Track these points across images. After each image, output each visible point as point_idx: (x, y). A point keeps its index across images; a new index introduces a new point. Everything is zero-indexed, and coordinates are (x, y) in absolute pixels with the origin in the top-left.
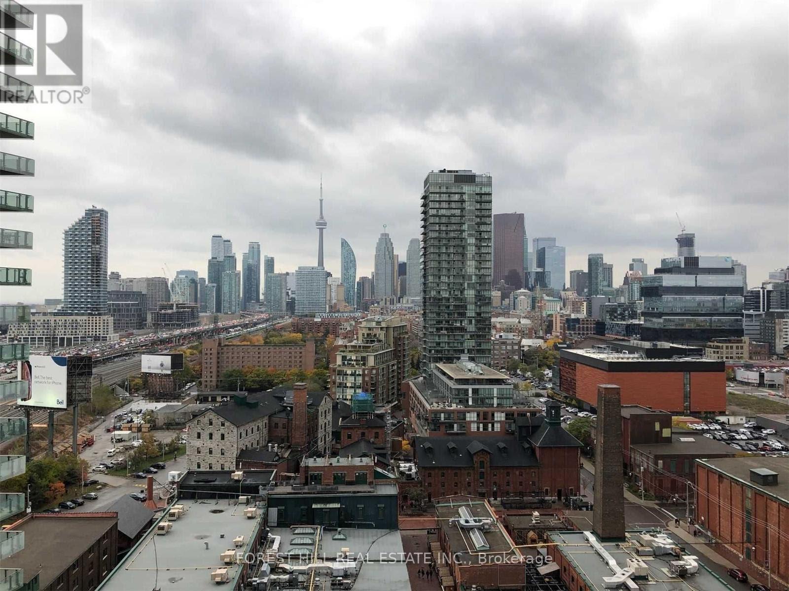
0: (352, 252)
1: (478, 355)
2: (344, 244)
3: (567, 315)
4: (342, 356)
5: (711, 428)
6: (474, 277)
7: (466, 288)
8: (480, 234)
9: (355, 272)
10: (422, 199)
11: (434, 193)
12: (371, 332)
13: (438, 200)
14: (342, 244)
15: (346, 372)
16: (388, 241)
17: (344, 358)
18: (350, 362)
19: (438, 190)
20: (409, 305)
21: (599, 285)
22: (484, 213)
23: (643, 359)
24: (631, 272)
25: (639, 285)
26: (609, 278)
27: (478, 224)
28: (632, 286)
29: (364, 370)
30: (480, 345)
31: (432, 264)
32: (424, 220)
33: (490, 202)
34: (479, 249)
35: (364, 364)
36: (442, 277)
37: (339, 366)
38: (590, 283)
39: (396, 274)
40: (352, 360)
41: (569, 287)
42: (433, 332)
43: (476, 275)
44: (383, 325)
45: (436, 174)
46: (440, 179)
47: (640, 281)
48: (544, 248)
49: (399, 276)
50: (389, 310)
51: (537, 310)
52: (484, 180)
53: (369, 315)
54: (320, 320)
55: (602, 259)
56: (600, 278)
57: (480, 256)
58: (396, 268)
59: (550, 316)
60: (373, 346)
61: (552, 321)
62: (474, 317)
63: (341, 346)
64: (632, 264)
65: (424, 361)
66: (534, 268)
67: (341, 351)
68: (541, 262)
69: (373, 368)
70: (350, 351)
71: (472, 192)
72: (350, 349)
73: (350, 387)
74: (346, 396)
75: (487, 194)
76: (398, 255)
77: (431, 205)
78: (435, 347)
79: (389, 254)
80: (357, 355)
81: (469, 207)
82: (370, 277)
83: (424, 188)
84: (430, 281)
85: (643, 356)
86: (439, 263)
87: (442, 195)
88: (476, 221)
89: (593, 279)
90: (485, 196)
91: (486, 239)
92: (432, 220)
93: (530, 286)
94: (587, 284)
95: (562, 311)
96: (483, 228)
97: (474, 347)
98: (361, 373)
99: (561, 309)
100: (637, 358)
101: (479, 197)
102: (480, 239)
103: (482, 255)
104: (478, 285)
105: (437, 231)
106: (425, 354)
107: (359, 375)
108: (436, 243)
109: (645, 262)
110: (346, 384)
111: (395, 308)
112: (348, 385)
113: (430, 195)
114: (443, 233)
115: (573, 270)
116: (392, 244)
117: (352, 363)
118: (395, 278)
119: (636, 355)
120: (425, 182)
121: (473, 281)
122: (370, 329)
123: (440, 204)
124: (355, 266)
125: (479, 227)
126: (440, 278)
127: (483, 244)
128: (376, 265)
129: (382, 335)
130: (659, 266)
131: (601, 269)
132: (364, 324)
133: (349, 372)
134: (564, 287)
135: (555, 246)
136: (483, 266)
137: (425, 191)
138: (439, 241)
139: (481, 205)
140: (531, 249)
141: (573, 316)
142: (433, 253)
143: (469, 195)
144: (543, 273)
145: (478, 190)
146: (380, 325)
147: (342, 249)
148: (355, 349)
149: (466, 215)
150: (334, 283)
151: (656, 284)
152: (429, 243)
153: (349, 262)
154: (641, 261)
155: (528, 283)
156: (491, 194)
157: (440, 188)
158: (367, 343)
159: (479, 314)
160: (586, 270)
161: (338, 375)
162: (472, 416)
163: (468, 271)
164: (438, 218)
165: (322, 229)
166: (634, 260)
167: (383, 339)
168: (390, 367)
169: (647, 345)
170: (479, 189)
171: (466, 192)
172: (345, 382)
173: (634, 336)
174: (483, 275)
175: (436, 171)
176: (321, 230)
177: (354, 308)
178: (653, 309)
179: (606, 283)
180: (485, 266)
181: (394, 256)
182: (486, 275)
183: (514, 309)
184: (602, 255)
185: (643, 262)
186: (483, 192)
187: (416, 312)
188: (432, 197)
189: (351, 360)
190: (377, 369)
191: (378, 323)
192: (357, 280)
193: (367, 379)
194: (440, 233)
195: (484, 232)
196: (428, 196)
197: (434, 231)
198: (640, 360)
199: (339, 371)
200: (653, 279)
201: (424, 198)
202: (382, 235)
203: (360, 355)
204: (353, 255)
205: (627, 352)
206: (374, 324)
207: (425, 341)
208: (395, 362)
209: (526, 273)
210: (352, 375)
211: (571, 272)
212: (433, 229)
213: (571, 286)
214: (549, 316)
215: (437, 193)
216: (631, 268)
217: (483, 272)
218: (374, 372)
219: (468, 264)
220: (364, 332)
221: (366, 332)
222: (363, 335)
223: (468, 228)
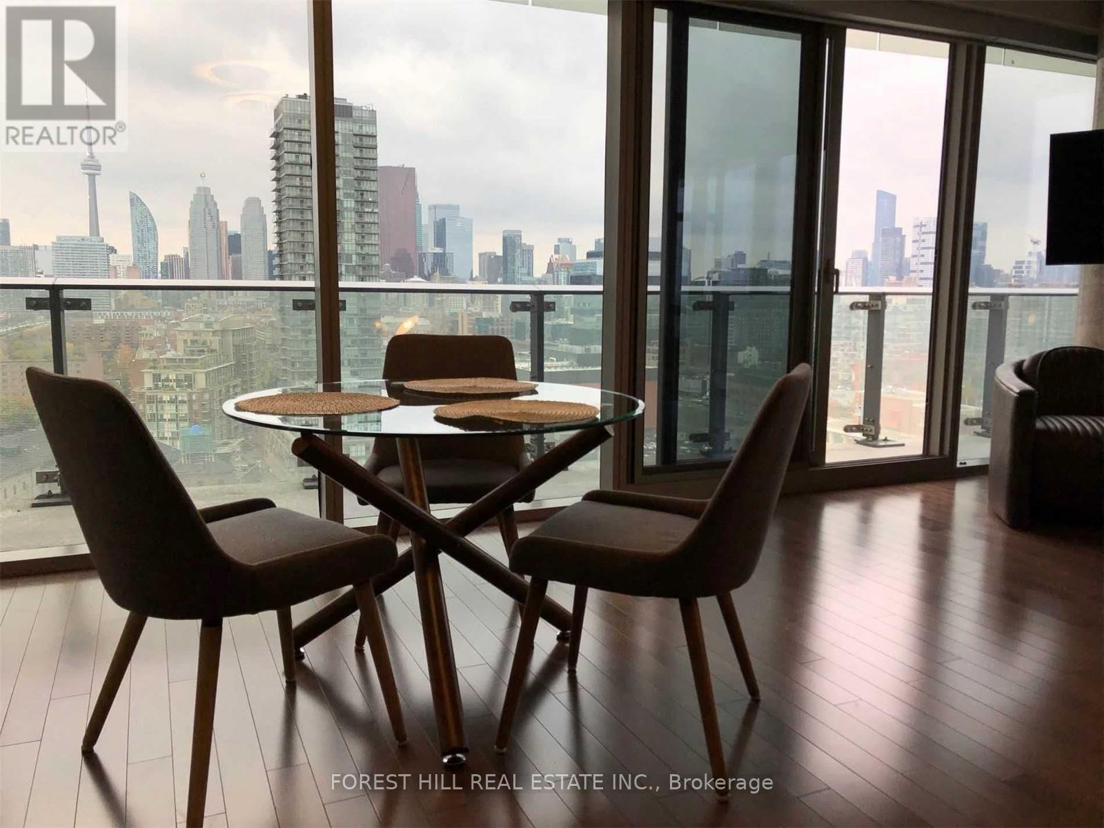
0: (150, 214)
1: (363, 368)
2: (135, 201)
3: (477, 313)
4: (154, 375)
5: (650, 448)
6: (354, 257)
7: (344, 273)
8: (362, 194)
9: (156, 248)
10: (271, 136)
11: (291, 129)
12: (196, 338)
13: (297, 139)
14: (132, 200)
15: (161, 398)
16: (209, 199)
17: (156, 378)
18: (166, 383)
19: (296, 125)
20: (247, 300)
21: (516, 274)
22: (366, 164)
23: (574, 368)
24: (557, 256)
25: (566, 273)
26: (529, 263)
27: (359, 180)
28: (558, 275)
29: (190, 395)
30: (365, 354)
31: (292, 237)
32: (277, 169)
33: (375, 148)
34: (361, 216)
35: (190, 386)
36: (307, 255)
37: (150, 389)
38: (506, 269)
39: (225, 251)
40: (171, 381)
41: (478, 275)
42: (296, 336)
43: (358, 254)
44: (217, 327)
45: (292, 102)
46: (299, 109)
47: (568, 269)
48: (445, 219)
49: (230, 254)
50: (216, 306)
51: (436, 306)
52: (366, 115)
53: (184, 314)
54: (103, 321)
55: (520, 237)
56: (518, 263)
57: (363, 227)
58: (225, 241)
59: (455, 314)
60: (202, 359)
61: (457, 322)
62: (356, 315)
63: (148, 360)
64: (558, 246)
65: (285, 378)
66: (431, 248)
67: (150, 368)
68: (440, 240)
69: (204, 391)
70: (165, 367)
71: (347, 132)
72: (165, 364)
73: (169, 420)
74: (163, 434)
75: (370, 136)
76: (226, 222)
77: (287, 147)
78: (300, 358)
79: (211, 220)
80: (178, 373)
81: (344, 155)
82: (182, 256)
83: (275, 119)
84: (290, 261)
85: (575, 363)
86: (303, 235)
87: (303, 133)
88: (356, 176)
89: (509, 265)
90: (368, 138)
91: (371, 202)
92: (289, 170)
93: (426, 273)
94: (501, 272)
95: (470, 308)
96: (365, 186)
97: (357, 356)
98: (186, 399)
99: (468, 305)
100: (567, 367)
101: (358, 139)
102: (362, 203)
103: (366, 225)
104: (361, 269)
105: (298, 187)
106: (284, 368)
107: (184, 402)
108: (297, 205)
109: (573, 243)
110: (162, 416)
111: (226, 303)
112: (165, 417)
113: (285, 132)
114: (306, 191)
115: (483, 252)
116: (215, 204)
117: (171, 384)
118: (224, 257)
119: (566, 363)
120: (275, 111)
121: (354, 263)
122: (195, 334)
123: (301, 146)
124: (155, 237)
125: (359, 184)
126: (304, 257)
127: (367, 210)
128: (192, 237)
129: (215, 342)
130: (592, 248)
131: (519, 251)
132: (185, 326)
133: (166, 398)
134: (472, 276)
135: (459, 217)
136: (366, 242)
137: (276, 126)
138: (302, 202)
139: (361, 151)
140: (426, 219)
141: (485, 315)
142: (293, 220)
143: (344, 135)
144: (444, 254)
145: (356, 130)
146: (212, 328)
147: (132, 210)
148: (175, 363)
149: (341, 164)
150: (121, 263)
151: (588, 272)
152: (285, 204)
153: (145, 228)
154: (568, 241)
155: (423, 268)
156: (375, 136)
157: (300, 121)
158: (192, 355)
159: (363, 310)
160: (500, 253)
161: (148, 402)
162: (359, 450)
163: (346, 249)
164: (298, 168)
165: (94, 175)
166: (560, 240)
167: (218, 348)
168: (231, 389)
169: (578, 350)
170: (358, 127)
171: (340, 131)
172: (161, 412)
173: (561, 339)
174: (368, 254)
175: (293, 95)
176: (92, 178)
177: (159, 304)
178: (584, 304)
179: (525, 270)
180: (369, 242)
181: (221, 225)
182: (372, 255)
183: (405, 305)
184: (521, 232)
185: (571, 243)
186: (364, 133)
187: (260, 310)
188: (287, 135)
189: (167, 380)
190: (212, 394)
191: (209, 324)
192: (161, 259)
193: (195, 407)
194: (301, 190)
195: (367, 191)
196: (282, 132)
197: (293, 186)
198: (571, 369)
199: (150, 397)
200: (586, 266)
201: (276, 135)
202: (199, 189)
203: (183, 373)
204: (152, 220)
205: (555, 359)
206: (201, 326)
207: (284, 349)
208: (238, 381)
209: (420, 255)
210: (171, 402)
211: (481, 255)
212: (289, 184)
213: (480, 273)
214: (452, 314)
215: (295, 129)
216: (557, 251)
217: (367, 250)
218: (207, 396)
219: (346, 238)
220: (185, 337)
221: (189, 337)
222: (185, 341)
223: (344, 185)
